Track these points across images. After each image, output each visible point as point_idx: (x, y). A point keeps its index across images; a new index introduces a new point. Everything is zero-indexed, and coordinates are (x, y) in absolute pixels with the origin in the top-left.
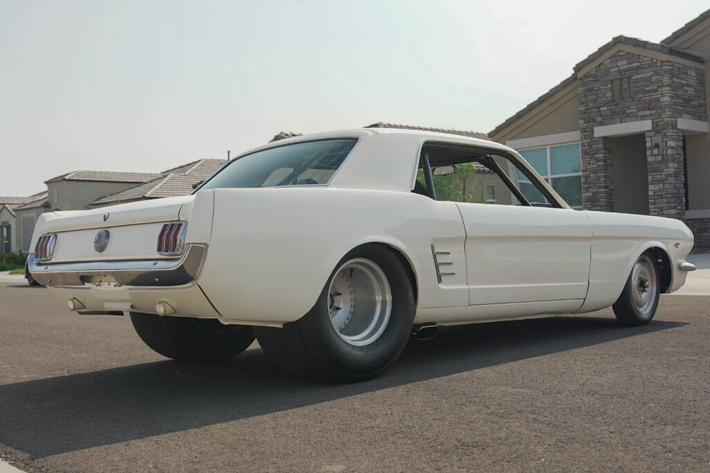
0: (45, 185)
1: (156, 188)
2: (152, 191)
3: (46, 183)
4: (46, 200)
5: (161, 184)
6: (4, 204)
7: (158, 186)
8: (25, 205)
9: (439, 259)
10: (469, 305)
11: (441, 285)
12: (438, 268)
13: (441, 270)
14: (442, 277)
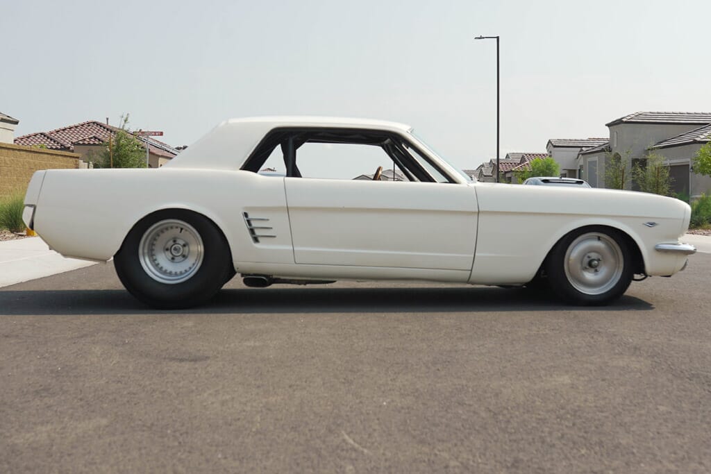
0: (608, 128)
3: (608, 125)
9: (254, 224)
10: (296, 263)
11: (257, 245)
12: (252, 231)
13: (258, 232)
14: (260, 239)
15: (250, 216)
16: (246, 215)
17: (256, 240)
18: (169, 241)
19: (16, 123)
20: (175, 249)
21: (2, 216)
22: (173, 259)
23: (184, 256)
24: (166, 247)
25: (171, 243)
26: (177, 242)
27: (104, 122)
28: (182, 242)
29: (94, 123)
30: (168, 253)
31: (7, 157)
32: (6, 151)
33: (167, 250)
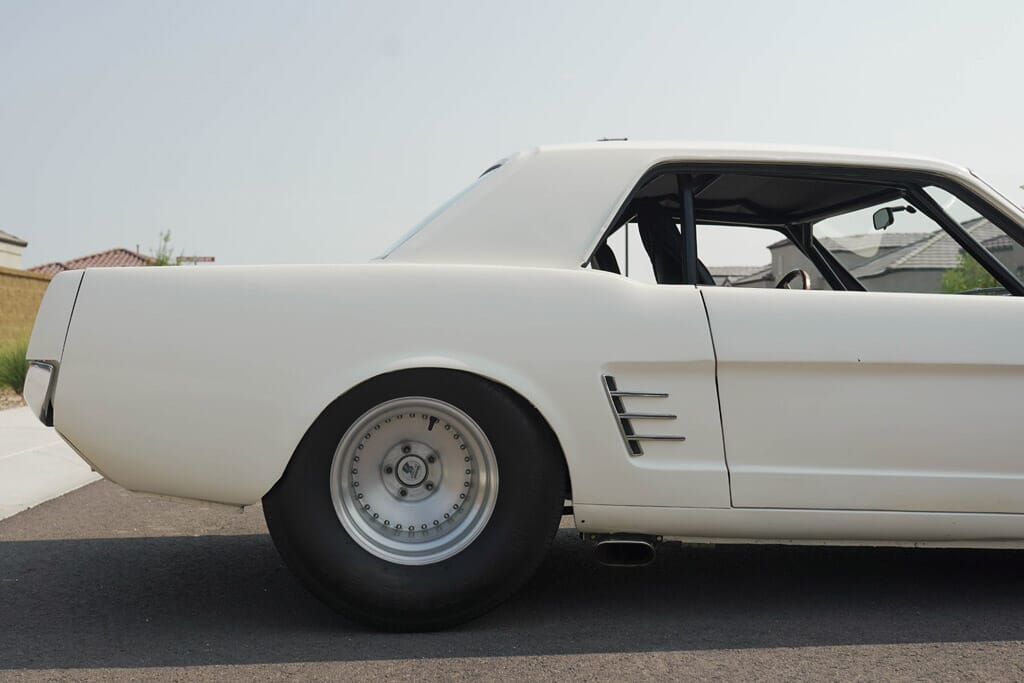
0: (769, 251)
1: (912, 254)
2: (904, 259)
3: (771, 248)
4: (768, 272)
5: (921, 249)
6: (727, 276)
7: (917, 251)
8: (746, 277)
9: (631, 407)
10: (732, 506)
11: (637, 462)
12: (626, 426)
13: (639, 428)
14: (643, 445)
15: (621, 388)
16: (610, 382)
17: (635, 448)
18: (393, 447)
19: (24, 245)
20: (407, 469)
21: (3, 370)
22: (403, 493)
23: (431, 487)
24: (386, 463)
25: (397, 453)
26: (413, 452)
27: (133, 249)
28: (424, 452)
29: (122, 250)
30: (391, 479)
31: (13, 287)
32: (10, 278)
33: (389, 470)
